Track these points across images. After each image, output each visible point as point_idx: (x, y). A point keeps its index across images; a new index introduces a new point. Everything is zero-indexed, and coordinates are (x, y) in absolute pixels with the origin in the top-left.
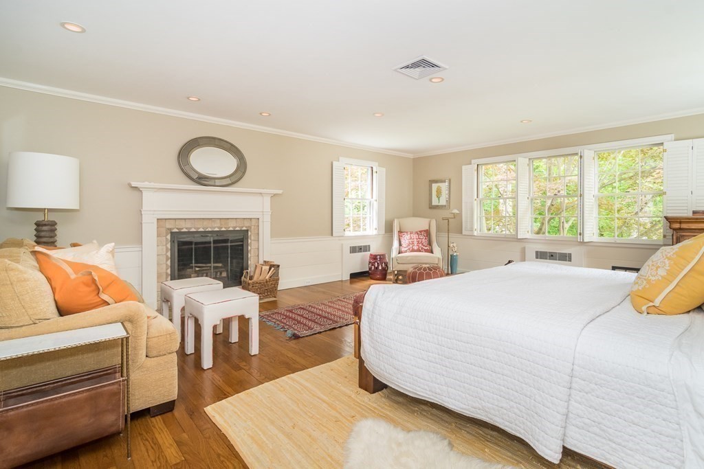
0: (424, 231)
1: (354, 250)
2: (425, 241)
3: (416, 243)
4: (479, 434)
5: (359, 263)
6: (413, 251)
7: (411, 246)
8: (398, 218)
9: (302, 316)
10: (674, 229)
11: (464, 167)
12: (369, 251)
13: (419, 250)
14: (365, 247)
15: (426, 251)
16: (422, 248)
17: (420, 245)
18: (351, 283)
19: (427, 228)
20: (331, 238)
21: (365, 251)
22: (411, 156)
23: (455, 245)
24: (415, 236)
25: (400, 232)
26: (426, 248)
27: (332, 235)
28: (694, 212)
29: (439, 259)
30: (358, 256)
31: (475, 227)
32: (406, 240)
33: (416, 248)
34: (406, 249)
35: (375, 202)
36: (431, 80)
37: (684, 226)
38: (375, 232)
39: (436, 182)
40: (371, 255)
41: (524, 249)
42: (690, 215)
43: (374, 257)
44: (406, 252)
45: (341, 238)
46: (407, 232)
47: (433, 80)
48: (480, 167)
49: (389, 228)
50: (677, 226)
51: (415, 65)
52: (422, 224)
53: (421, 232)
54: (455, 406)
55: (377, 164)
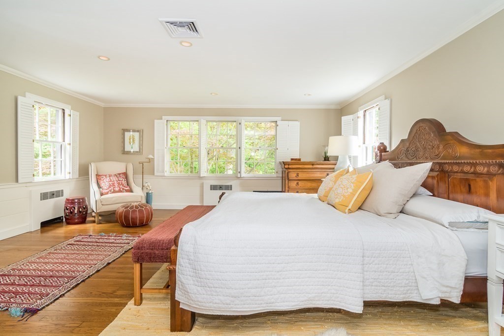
0: (123, 173)
1: (44, 196)
2: (124, 182)
3: (116, 185)
4: (287, 320)
5: (52, 209)
6: (114, 192)
7: (112, 188)
8: (94, 162)
9: (13, 284)
10: (286, 168)
11: (156, 121)
12: (62, 196)
13: (120, 191)
14: (59, 191)
15: (127, 191)
16: (123, 189)
17: (121, 186)
18: (42, 232)
19: (125, 171)
20: (17, 185)
21: (58, 196)
22: (102, 105)
23: (149, 184)
24: (114, 179)
25: (97, 176)
26: (127, 189)
27: (17, 181)
28: (292, 159)
29: (142, 197)
30: (51, 202)
31: (166, 170)
32: (105, 183)
33: (117, 189)
34: (107, 191)
35: (68, 147)
36: (181, 43)
37: (290, 167)
38: (68, 176)
39: (128, 131)
40: (67, 200)
41: (203, 184)
42: (289, 160)
43: (71, 202)
44: (107, 193)
45: (28, 185)
46: (106, 176)
47: (183, 44)
48: (168, 122)
49: (84, 172)
50: (286, 166)
51: (181, 25)
52: (119, 167)
53: (119, 174)
54: (288, 306)
55: (70, 107)
